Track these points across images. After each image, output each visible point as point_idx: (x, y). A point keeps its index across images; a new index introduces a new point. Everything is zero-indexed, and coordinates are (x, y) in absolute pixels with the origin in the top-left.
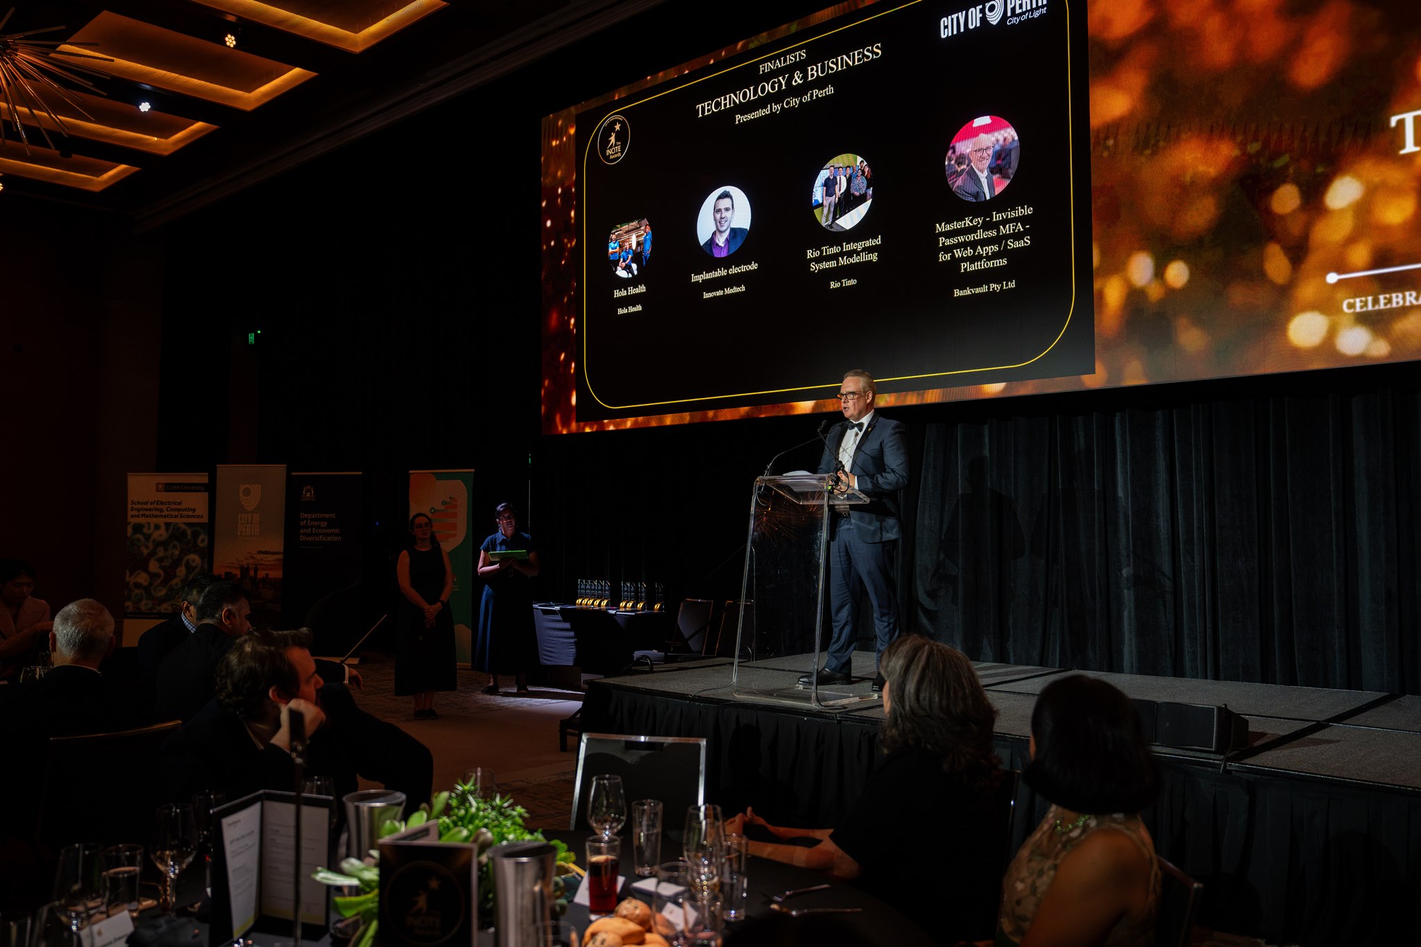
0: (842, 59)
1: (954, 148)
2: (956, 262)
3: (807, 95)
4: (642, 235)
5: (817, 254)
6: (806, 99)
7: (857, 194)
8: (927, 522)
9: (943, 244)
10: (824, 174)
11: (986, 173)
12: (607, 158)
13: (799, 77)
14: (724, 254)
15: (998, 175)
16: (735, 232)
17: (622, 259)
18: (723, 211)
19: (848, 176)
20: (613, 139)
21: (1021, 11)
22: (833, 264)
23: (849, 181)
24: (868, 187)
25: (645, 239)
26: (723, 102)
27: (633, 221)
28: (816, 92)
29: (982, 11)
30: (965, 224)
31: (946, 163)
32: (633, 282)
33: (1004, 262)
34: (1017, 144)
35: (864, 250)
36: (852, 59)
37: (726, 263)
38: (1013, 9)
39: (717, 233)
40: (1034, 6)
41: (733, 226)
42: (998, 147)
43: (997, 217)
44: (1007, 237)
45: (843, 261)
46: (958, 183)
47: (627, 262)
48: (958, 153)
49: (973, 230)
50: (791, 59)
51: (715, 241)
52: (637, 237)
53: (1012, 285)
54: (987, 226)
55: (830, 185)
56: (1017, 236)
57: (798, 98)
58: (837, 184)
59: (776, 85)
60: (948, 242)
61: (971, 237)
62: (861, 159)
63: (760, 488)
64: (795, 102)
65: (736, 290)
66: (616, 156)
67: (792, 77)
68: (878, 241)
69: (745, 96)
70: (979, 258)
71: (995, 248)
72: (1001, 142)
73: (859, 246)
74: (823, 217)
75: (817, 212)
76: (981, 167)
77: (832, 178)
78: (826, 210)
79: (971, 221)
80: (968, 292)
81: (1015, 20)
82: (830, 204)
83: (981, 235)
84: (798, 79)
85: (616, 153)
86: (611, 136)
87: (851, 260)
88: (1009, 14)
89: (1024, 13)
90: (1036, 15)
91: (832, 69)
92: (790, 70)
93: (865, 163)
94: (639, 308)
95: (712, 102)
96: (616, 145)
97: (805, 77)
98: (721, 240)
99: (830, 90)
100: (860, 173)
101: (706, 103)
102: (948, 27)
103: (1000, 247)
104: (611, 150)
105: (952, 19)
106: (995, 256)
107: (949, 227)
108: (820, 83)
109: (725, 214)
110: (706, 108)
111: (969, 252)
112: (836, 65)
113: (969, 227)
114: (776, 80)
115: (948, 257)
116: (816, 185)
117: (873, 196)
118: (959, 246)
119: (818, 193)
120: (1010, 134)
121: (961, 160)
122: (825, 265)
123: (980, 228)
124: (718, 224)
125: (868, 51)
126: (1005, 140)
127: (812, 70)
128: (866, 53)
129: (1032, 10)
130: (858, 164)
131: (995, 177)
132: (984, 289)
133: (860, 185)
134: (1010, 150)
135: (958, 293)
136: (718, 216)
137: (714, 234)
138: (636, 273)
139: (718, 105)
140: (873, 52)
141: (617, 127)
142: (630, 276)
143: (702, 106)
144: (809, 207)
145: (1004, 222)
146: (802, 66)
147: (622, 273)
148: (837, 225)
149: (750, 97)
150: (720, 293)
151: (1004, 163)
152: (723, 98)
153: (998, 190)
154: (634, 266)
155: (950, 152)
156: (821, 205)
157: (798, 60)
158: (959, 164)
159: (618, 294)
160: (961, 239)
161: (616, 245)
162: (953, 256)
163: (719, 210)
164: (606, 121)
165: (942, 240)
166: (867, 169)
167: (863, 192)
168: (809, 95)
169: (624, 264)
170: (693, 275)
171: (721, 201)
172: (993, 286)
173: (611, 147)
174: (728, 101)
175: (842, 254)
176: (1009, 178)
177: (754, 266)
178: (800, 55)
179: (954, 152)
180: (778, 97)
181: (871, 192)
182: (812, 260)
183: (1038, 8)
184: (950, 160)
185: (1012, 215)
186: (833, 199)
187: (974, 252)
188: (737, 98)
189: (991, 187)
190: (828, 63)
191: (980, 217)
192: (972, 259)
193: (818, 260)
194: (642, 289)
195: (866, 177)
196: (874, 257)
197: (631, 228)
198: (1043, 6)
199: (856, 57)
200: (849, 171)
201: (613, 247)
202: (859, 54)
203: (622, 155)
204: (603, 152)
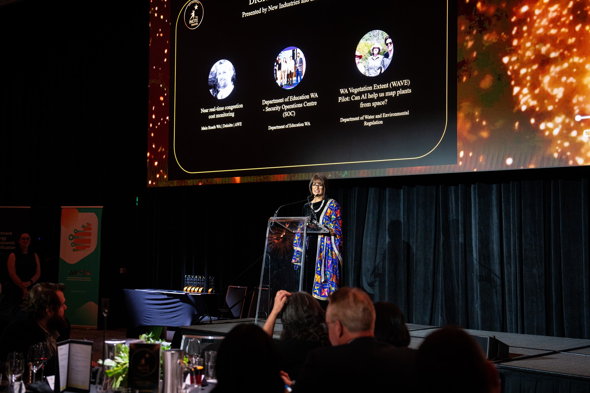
8: (368, 243)
12: (190, 25)
20: (193, 14)
63: (271, 223)
66: (195, 24)
85: (195, 23)
86: (192, 12)
96: (195, 18)
104: (192, 21)
141: (196, 7)
164: (189, 4)
173: (192, 19)
203: (198, 24)
204: (188, 21)
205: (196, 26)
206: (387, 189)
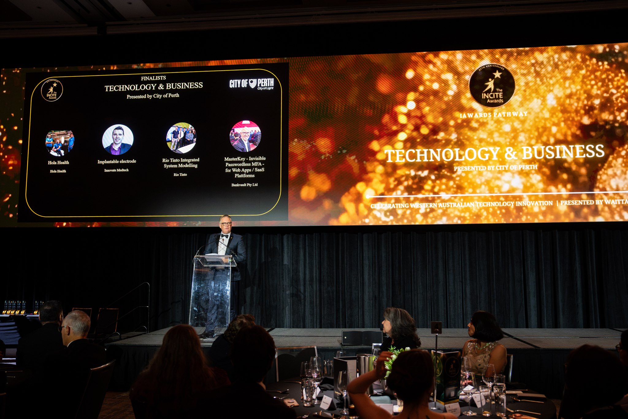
0: (184, 84)
1: (234, 130)
2: (233, 173)
3: (166, 95)
4: (68, 138)
5: (167, 161)
6: (165, 96)
7: (189, 140)
9: (228, 165)
10: (172, 129)
11: (247, 142)
12: (48, 98)
13: (162, 86)
14: (117, 154)
15: (252, 144)
16: (124, 145)
17: (54, 147)
18: (118, 135)
19: (184, 132)
20: (51, 90)
21: (263, 86)
22: (176, 166)
23: (185, 134)
24: (194, 138)
25: (70, 140)
26: (120, 88)
27: (62, 130)
28: (170, 95)
29: (248, 82)
30: (237, 159)
31: (230, 135)
32: (62, 159)
33: (253, 176)
34: (260, 133)
35: (191, 162)
36: (190, 85)
37: (119, 158)
38: (260, 85)
39: (114, 144)
40: (269, 85)
41: (123, 142)
42: (252, 133)
43: (251, 159)
44: (255, 167)
45: (181, 166)
46: (235, 144)
47: (58, 149)
48: (235, 132)
49: (241, 162)
50: (158, 78)
51: (112, 147)
52: (65, 138)
53: (256, 185)
54: (246, 162)
55: (175, 134)
56: (259, 167)
57: (161, 95)
58: (179, 134)
59: (150, 87)
60: (230, 165)
61: (240, 165)
62: (191, 126)
63: (196, 260)
64: (159, 96)
65: (123, 170)
66: (53, 98)
67: (158, 86)
68: (198, 160)
69: (133, 88)
70: (243, 173)
71: (250, 170)
72: (254, 131)
73: (189, 161)
74: (171, 147)
75: (168, 144)
76: (245, 139)
77: (176, 131)
78: (173, 144)
79: (240, 159)
80: (238, 185)
81: (261, 89)
82: (175, 142)
83: (244, 164)
84: (161, 87)
86: (51, 88)
87: (185, 166)
88: (259, 86)
89: (265, 87)
90: (269, 89)
91: (179, 87)
92: (158, 82)
93: (193, 128)
94: (64, 171)
95: (114, 86)
96: (53, 93)
97: (165, 87)
98: (116, 147)
99: (177, 95)
100: (190, 131)
101: (111, 86)
102: (233, 84)
103: (252, 170)
104: (50, 95)
105: (235, 82)
106: (249, 173)
107: (230, 160)
108: (172, 91)
109: (119, 136)
110: (110, 88)
111: (239, 170)
112: (181, 86)
113: (239, 161)
114: (150, 85)
115: (230, 171)
116: (168, 132)
117: (196, 142)
118: (234, 167)
119: (169, 136)
120: (256, 129)
121: (236, 135)
122: (171, 166)
123: (244, 162)
124: (115, 140)
125: (196, 84)
126: (255, 131)
127: (169, 85)
128: (195, 84)
129: (268, 87)
130: (190, 128)
131: (251, 144)
132: (245, 185)
133: (190, 136)
134: (257, 135)
135: (233, 185)
136: (115, 137)
137: (112, 144)
138: (63, 155)
139: (117, 88)
140: (199, 85)
141: (55, 85)
142: (59, 155)
143: (108, 87)
144: (165, 141)
145: (254, 161)
146: (164, 83)
147: (53, 153)
148: (178, 151)
149: (135, 89)
150: (114, 170)
151: (255, 139)
152: (120, 86)
153: (252, 149)
154: (62, 152)
155: (232, 131)
156: (171, 141)
157: (162, 79)
158: (236, 136)
159: (50, 163)
160: (236, 165)
161: (51, 140)
162: (232, 171)
163: (116, 134)
164: (48, 80)
165: (227, 164)
166: (194, 131)
167: (191, 139)
168: (167, 95)
169: (56, 150)
170: (99, 161)
171: (116, 130)
172: (249, 184)
173: (50, 93)
174: (123, 88)
175: (180, 163)
176: (256, 145)
177: (134, 161)
178: (163, 78)
179: (234, 131)
180: (151, 92)
181: (195, 140)
182: (165, 163)
183: (270, 87)
184: (232, 134)
185: (257, 159)
186: (177, 140)
187: (241, 170)
188: (129, 88)
189: (249, 148)
190: (177, 84)
191: (244, 158)
192: (240, 173)
193: (167, 164)
194: (67, 163)
195: (193, 134)
196: (196, 166)
197: (61, 133)
198: (272, 87)
199: (191, 85)
200: (185, 130)
201: (48, 140)
202: (192, 84)
203: (57, 98)
204: (45, 96)
205: (56, 99)
206: (263, 235)
